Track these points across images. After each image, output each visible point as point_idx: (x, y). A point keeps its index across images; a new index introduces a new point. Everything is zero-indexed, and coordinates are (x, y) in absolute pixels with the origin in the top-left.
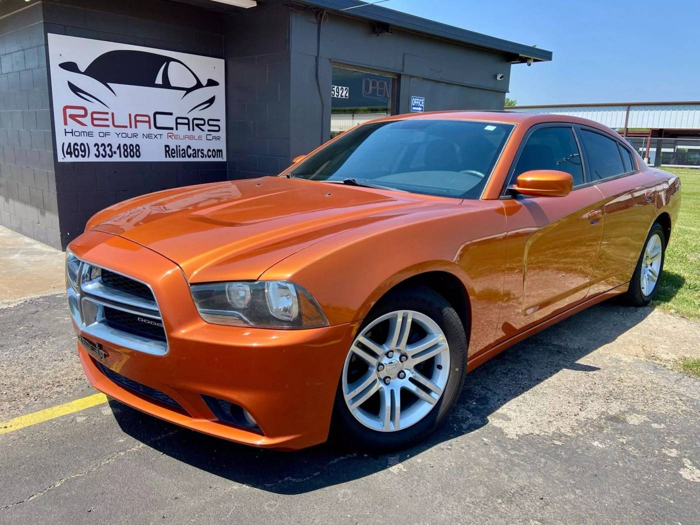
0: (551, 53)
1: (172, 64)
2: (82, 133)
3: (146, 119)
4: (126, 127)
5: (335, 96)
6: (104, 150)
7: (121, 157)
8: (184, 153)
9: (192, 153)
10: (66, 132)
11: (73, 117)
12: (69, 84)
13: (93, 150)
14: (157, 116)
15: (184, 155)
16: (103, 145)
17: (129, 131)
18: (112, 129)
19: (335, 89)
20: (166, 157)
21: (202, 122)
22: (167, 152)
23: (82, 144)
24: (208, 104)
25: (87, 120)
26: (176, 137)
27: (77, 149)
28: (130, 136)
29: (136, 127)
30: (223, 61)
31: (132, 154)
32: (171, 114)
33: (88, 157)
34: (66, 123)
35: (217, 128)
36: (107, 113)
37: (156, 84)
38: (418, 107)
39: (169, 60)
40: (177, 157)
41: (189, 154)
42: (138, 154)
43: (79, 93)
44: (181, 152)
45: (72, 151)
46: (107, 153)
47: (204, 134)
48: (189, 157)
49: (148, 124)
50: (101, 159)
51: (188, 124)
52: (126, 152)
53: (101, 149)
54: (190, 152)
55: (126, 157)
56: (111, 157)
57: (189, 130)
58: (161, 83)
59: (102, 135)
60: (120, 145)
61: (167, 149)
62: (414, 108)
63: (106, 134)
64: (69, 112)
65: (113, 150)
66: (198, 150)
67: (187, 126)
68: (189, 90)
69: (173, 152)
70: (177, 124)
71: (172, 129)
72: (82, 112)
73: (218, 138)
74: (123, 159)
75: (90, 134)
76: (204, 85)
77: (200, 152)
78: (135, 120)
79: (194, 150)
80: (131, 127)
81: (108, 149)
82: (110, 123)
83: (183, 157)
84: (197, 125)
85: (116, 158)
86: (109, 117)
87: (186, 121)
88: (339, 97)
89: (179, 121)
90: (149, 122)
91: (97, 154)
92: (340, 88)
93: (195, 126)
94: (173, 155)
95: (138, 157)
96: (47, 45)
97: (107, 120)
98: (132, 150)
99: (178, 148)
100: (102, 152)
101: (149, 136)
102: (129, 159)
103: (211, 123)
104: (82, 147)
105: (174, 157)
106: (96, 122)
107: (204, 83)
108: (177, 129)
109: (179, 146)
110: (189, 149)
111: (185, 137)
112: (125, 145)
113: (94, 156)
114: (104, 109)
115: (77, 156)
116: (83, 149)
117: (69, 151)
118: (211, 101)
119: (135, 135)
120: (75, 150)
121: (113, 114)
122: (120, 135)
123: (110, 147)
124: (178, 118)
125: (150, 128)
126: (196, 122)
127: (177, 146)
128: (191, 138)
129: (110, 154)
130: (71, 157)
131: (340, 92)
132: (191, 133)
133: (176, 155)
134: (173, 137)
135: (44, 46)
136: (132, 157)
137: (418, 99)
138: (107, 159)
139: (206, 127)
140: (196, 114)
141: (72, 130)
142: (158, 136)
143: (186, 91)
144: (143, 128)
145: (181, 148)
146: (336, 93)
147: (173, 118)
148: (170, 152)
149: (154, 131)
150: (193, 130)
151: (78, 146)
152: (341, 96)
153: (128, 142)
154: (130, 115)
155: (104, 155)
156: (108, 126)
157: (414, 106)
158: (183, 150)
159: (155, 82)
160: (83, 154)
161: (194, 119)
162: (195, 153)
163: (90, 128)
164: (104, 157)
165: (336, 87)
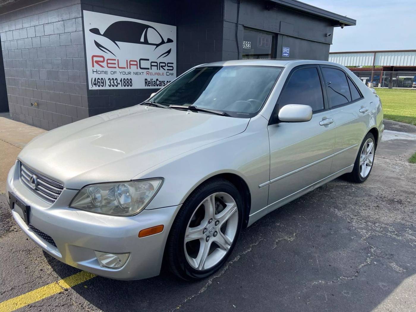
0: (355, 21)
1: (149, 29)
2: (102, 72)
3: (135, 63)
4: (125, 68)
5: (244, 48)
6: (113, 82)
7: (122, 86)
8: (155, 83)
9: (159, 83)
10: (93, 72)
11: (97, 62)
12: (95, 42)
13: (108, 82)
14: (141, 61)
15: (154, 85)
16: (113, 79)
17: (127, 70)
18: (118, 70)
19: (244, 43)
20: (145, 86)
21: (164, 65)
22: (146, 83)
23: (102, 79)
24: (168, 54)
25: (105, 64)
26: (151, 74)
27: (99, 82)
28: (127, 73)
29: (130, 68)
30: (176, 27)
31: (128, 85)
32: (148, 60)
33: (105, 86)
34: (93, 66)
35: (171, 68)
36: (115, 60)
37: (141, 42)
38: (286, 53)
39: (148, 27)
40: (151, 86)
41: (157, 84)
42: (131, 85)
43: (100, 47)
44: (153, 83)
45: (97, 83)
46: (115, 84)
47: (165, 72)
48: (157, 86)
49: (136, 66)
50: (112, 88)
51: (157, 66)
52: (125, 84)
53: (112, 82)
54: (158, 83)
55: (125, 86)
56: (117, 86)
57: (157, 69)
58: (143, 41)
59: (112, 73)
60: (121, 79)
61: (146, 81)
62: (284, 54)
63: (115, 72)
64: (95, 59)
65: (118, 82)
66: (162, 82)
67: (156, 67)
68: (158, 45)
69: (149, 83)
70: (151, 66)
71: (148, 69)
72: (102, 59)
73: (172, 74)
74: (123, 88)
75: (106, 73)
76: (166, 42)
77: (163, 83)
78: (130, 64)
79: (160, 81)
80: (127, 68)
81: (115, 82)
82: (116, 66)
83: (154, 86)
84: (162, 66)
85: (120, 87)
86: (116, 62)
87: (156, 64)
88: (246, 48)
89: (153, 64)
90: (137, 65)
91: (110, 85)
92: (246, 42)
93: (160, 67)
94: (149, 85)
95: (131, 86)
96: (82, 17)
97: (115, 64)
98: (128, 82)
99: (152, 81)
100: (112, 84)
101: (136, 74)
102: (126, 88)
103: (169, 65)
104: (102, 80)
105: (149, 86)
106: (109, 65)
107: (166, 40)
108: (151, 69)
109: (152, 79)
110: (157, 81)
111: (155, 74)
112: (124, 79)
113: (108, 85)
114: (113, 57)
115: (99, 86)
116: (102, 82)
117: (95, 83)
118: (169, 52)
119: (129, 73)
120: (98, 82)
121: (118, 60)
122: (122, 73)
123: (116, 80)
124: (152, 62)
125: (137, 68)
126: (161, 64)
127: (151, 79)
128: (158, 74)
129: (117, 85)
130: (96, 86)
131: (247, 45)
132: (158, 71)
133: (150, 85)
134: (149, 74)
135: (81, 18)
136: (128, 86)
137: (286, 49)
138: (115, 88)
139: (166, 68)
140: (162, 60)
141: (97, 70)
142: (142, 74)
143: (156, 46)
144: (134, 69)
145: (153, 81)
146: (244, 46)
147: (149, 62)
148: (147, 83)
149: (140, 70)
150: (160, 69)
151: (99, 80)
152: (247, 47)
153: (126, 77)
154: (127, 60)
155: (113, 85)
156: (115, 68)
157: (284, 53)
158: (154, 81)
159: (140, 40)
160: (102, 84)
161: (160, 63)
162: (160, 83)
163: (106, 69)
164: (113, 86)
165: (244, 42)
